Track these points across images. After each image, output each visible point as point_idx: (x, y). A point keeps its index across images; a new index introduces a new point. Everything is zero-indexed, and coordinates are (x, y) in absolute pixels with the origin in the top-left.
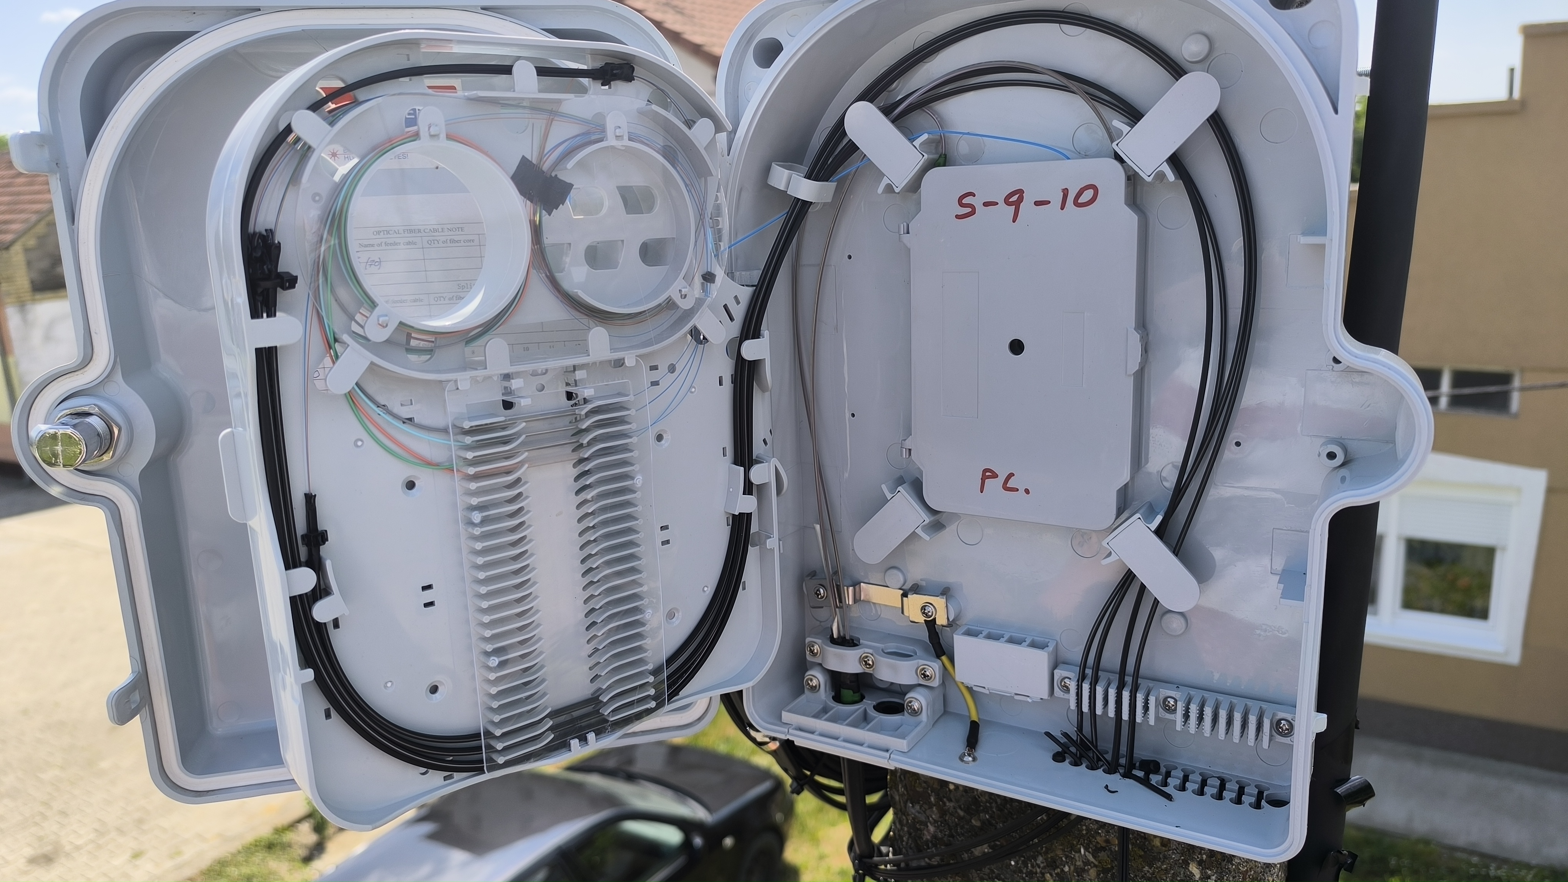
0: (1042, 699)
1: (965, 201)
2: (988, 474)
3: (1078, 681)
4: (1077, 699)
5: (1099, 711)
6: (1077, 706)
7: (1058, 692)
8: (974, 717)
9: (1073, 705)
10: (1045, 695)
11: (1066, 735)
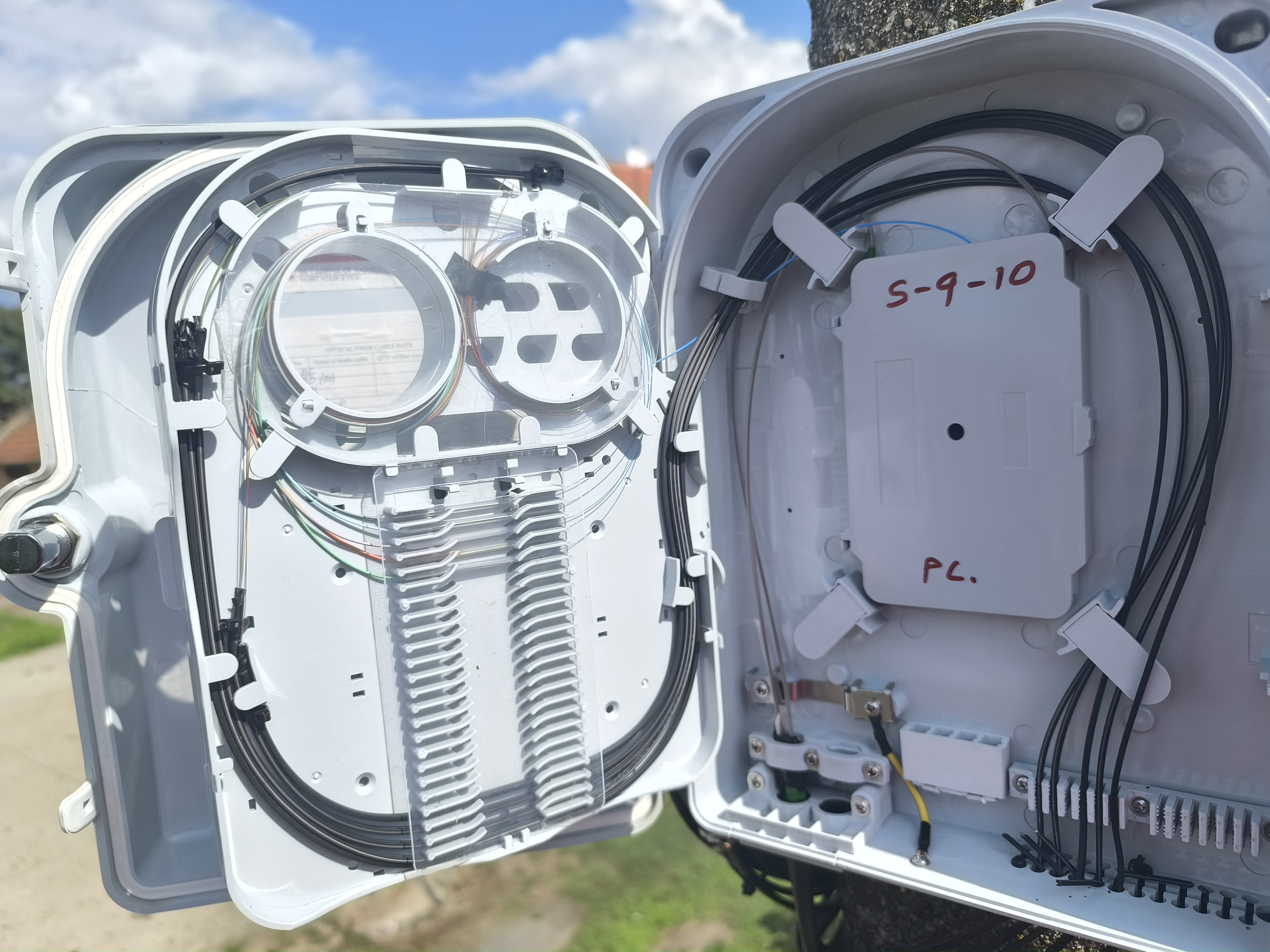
0: (996, 799)
1: (897, 289)
2: (931, 563)
3: (1036, 780)
4: (1036, 800)
5: (1061, 812)
6: (1037, 807)
7: (1014, 792)
8: (925, 817)
9: (1032, 806)
10: (1001, 795)
11: (1026, 838)
